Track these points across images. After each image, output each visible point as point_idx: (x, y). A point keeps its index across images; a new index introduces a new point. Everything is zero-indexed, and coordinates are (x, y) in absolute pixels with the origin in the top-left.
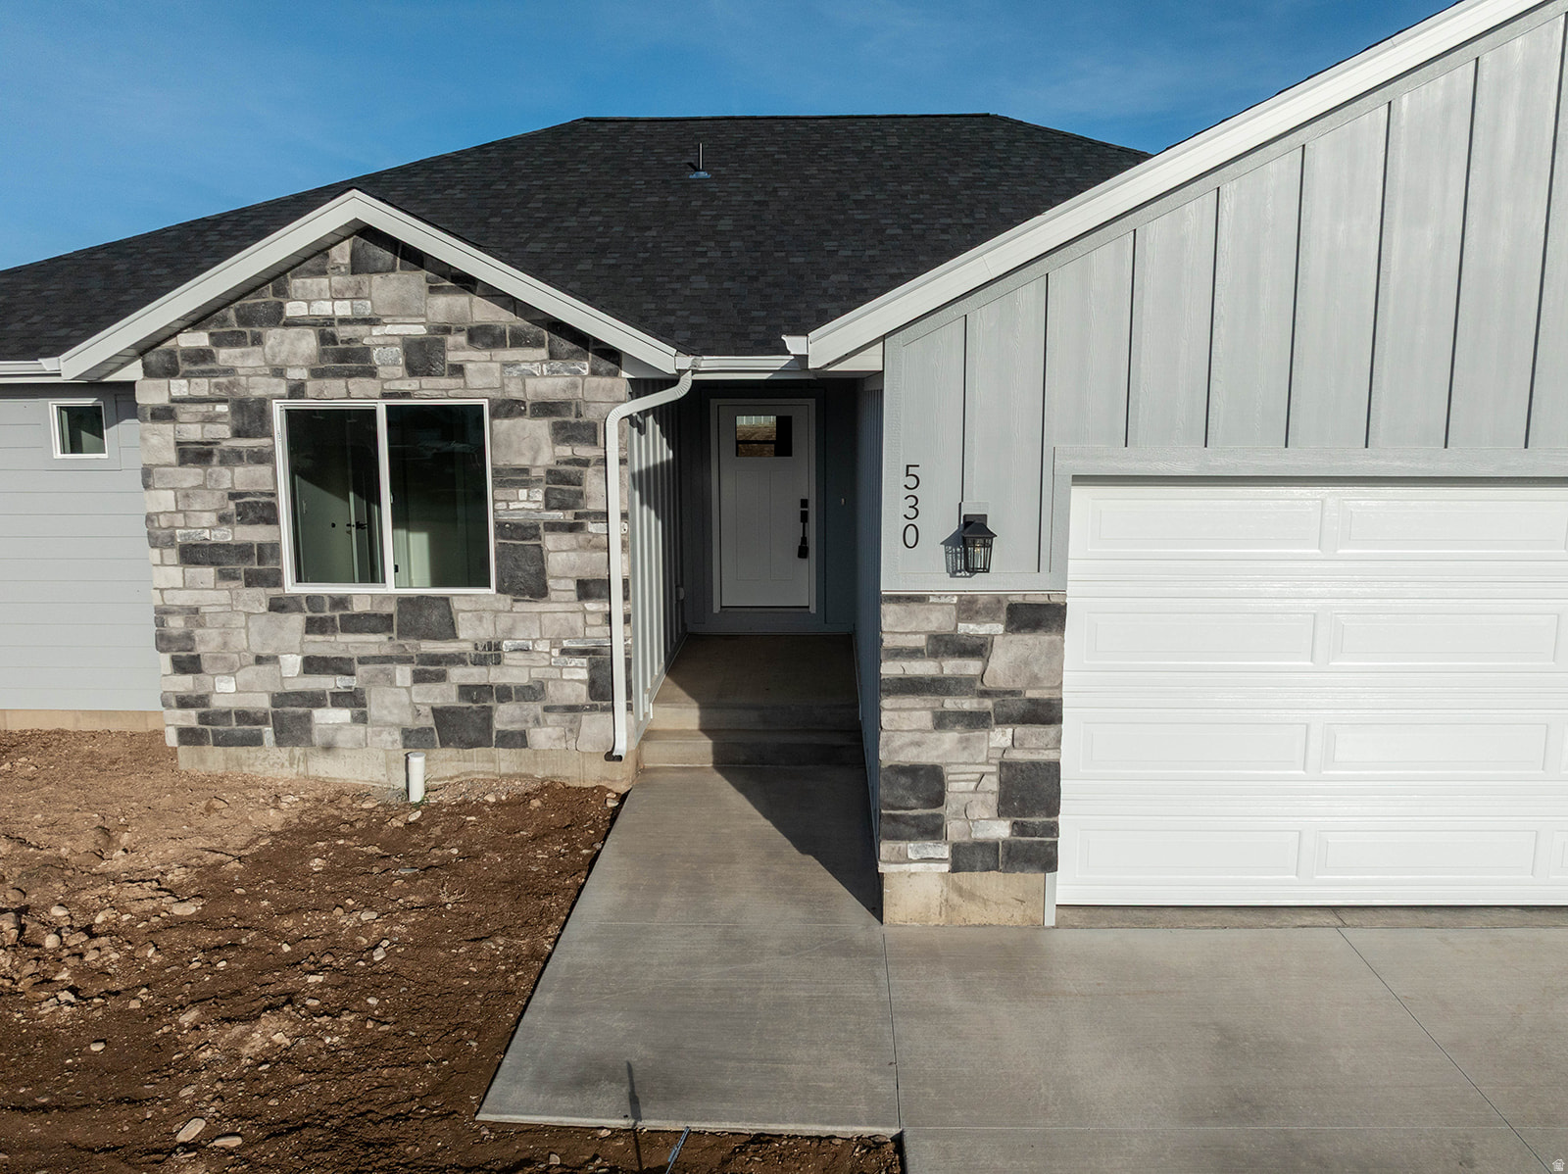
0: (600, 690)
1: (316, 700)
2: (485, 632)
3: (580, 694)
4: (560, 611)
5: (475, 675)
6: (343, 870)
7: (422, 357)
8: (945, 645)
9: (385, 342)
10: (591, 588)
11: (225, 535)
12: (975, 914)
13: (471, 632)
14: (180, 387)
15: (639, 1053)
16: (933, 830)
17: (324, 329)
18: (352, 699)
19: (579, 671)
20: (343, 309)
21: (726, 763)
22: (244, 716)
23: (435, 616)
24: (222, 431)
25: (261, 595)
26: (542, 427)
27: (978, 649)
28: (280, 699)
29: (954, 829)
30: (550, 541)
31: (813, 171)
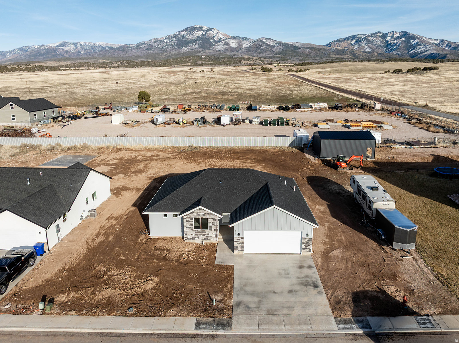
0: (216, 237)
1: (196, 237)
2: (208, 233)
3: (214, 237)
4: (213, 231)
5: (207, 236)
6: (202, 250)
7: (204, 215)
8: (237, 239)
9: (201, 214)
10: (215, 230)
11: (189, 226)
12: (239, 254)
13: (207, 233)
14: (187, 217)
15: (222, 261)
16: (237, 249)
17: (197, 213)
18: (198, 237)
19: (214, 235)
20: (198, 212)
21: (224, 241)
22: (190, 238)
23: (204, 232)
24: (190, 220)
25: (192, 230)
26: (212, 219)
27: (239, 240)
28: (193, 237)
29: (238, 249)
30: (212, 227)
31: (231, 182)
